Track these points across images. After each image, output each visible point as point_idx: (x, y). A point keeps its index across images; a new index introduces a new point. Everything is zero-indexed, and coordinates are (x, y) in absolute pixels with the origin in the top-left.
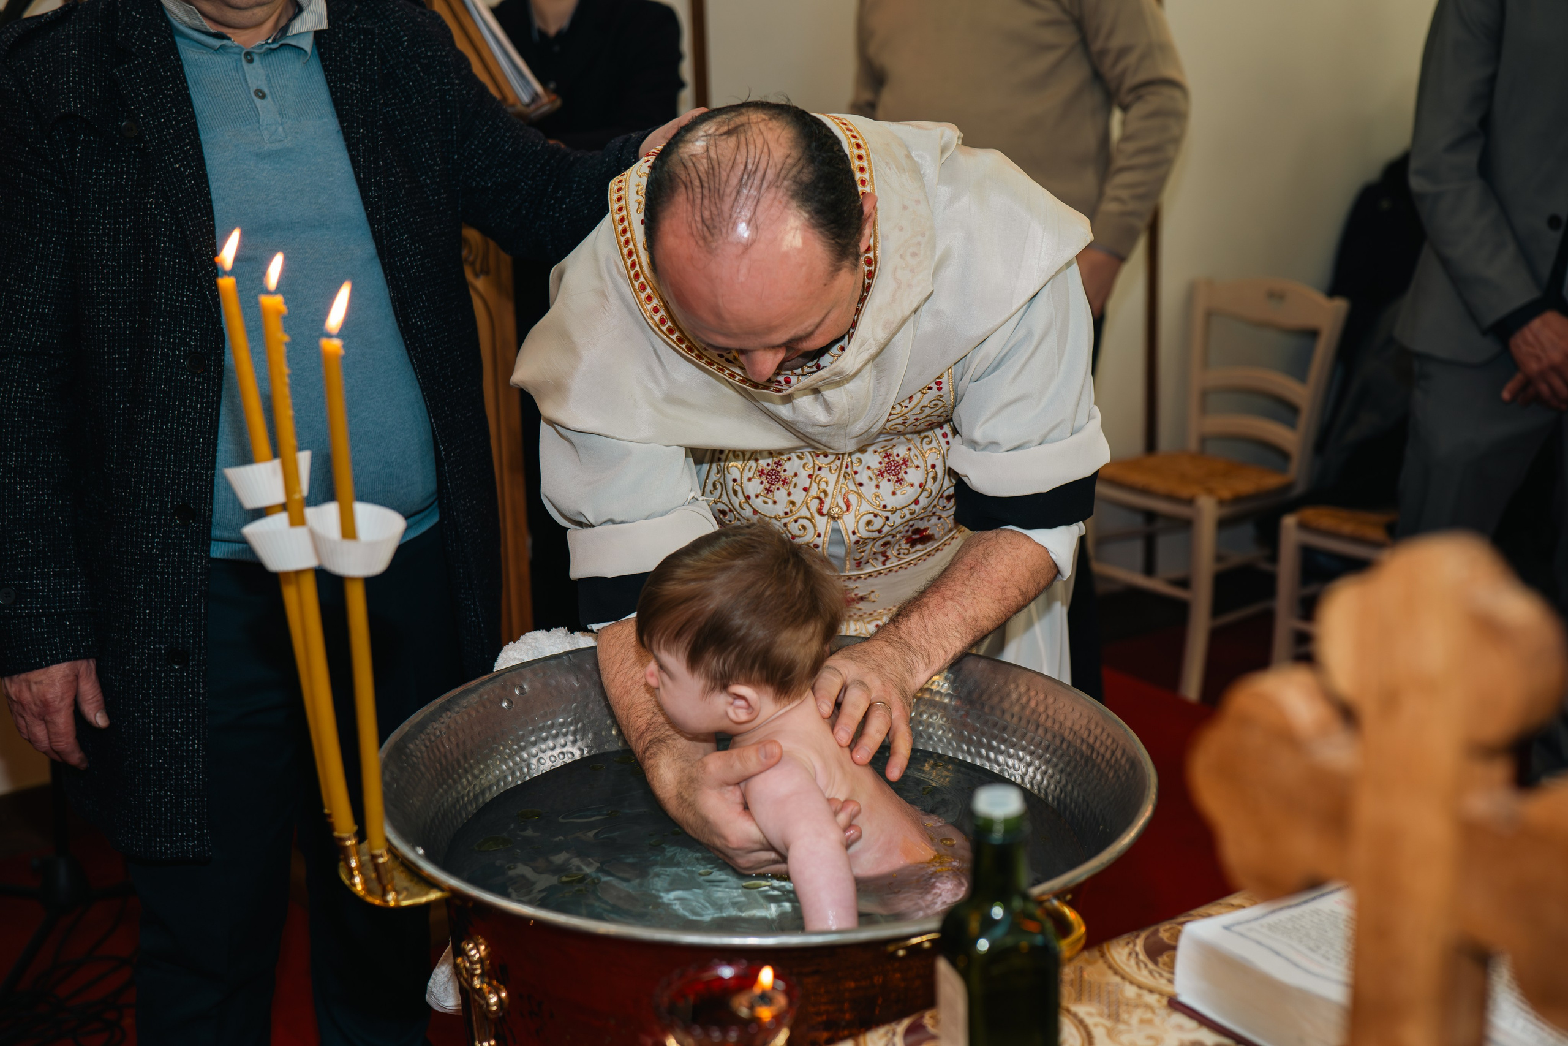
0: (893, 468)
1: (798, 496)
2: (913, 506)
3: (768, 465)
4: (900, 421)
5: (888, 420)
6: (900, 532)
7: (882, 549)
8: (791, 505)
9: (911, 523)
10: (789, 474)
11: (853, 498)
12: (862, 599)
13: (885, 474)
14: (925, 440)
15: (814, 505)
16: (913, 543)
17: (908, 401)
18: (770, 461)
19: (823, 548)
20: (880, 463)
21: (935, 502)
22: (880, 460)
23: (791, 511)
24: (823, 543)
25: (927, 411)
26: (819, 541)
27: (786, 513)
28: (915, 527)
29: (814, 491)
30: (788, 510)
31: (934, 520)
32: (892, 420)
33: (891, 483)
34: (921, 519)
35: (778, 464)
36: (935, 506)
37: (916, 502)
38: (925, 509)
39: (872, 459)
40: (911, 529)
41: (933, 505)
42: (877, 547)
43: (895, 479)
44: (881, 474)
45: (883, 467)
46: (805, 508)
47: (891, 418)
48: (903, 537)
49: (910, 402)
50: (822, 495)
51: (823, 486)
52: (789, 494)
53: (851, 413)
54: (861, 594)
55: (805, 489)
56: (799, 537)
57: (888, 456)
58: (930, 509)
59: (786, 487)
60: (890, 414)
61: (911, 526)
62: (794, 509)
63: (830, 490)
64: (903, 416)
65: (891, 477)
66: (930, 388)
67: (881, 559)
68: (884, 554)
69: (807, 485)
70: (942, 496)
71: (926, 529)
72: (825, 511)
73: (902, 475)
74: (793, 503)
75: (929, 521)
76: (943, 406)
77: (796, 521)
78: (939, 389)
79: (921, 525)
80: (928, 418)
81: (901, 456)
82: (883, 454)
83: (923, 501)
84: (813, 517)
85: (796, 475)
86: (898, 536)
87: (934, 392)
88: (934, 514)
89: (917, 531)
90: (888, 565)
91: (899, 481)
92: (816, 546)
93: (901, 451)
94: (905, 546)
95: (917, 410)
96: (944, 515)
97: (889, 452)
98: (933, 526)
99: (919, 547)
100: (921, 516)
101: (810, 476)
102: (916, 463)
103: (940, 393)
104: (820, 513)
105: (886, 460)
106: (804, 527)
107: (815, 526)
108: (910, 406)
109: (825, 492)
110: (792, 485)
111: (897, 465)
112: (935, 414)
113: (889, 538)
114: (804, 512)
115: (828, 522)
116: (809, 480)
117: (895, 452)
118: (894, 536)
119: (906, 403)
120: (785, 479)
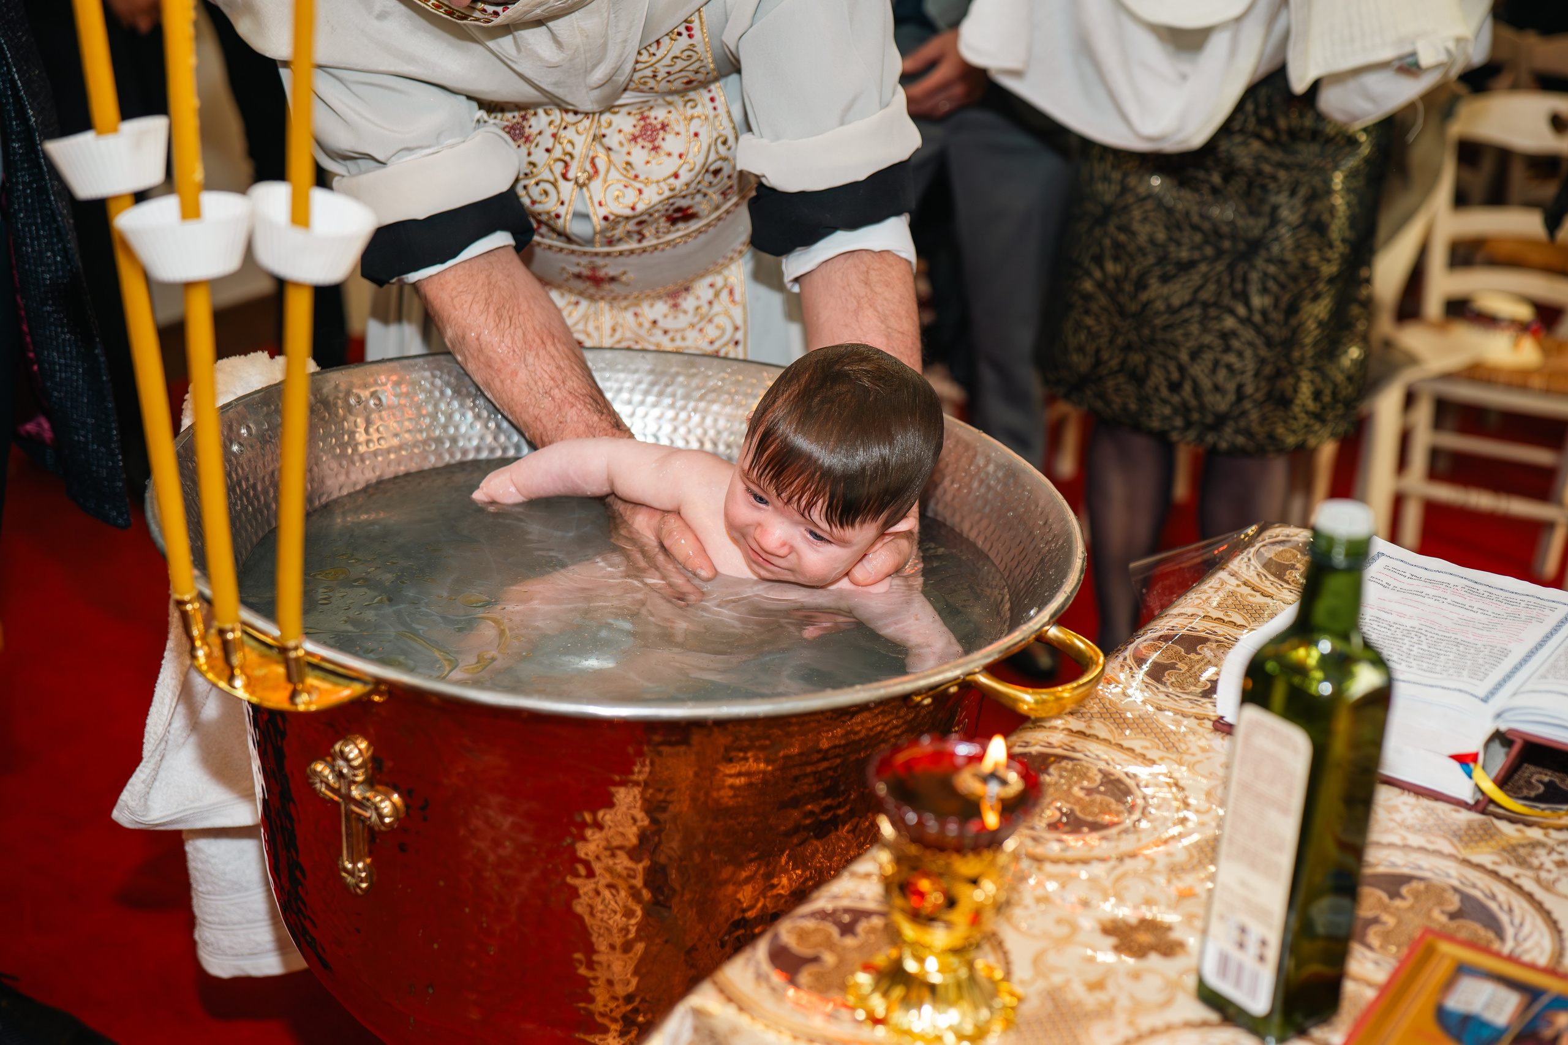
0: (649, 133)
1: (539, 156)
2: (672, 180)
3: (514, 117)
4: (648, 72)
5: (635, 70)
6: (658, 211)
7: (636, 228)
8: (531, 167)
9: (671, 201)
10: (534, 131)
11: (601, 163)
12: (613, 279)
13: (639, 140)
14: (690, 104)
15: (559, 167)
16: (673, 221)
17: (655, 45)
18: (516, 114)
19: (565, 220)
20: (635, 126)
21: (700, 178)
22: (634, 122)
23: (532, 173)
24: (567, 214)
25: (680, 64)
26: (562, 210)
27: (526, 174)
28: (676, 206)
29: (558, 153)
30: (528, 171)
31: (699, 197)
32: (640, 70)
33: (646, 151)
34: (684, 197)
35: (524, 118)
36: (699, 183)
37: (676, 176)
38: (688, 185)
39: (624, 123)
40: (672, 208)
41: (697, 181)
42: (631, 226)
43: (650, 146)
44: (635, 139)
45: (637, 132)
46: (547, 171)
47: (639, 66)
48: (663, 216)
49: (658, 48)
50: (567, 158)
51: (569, 148)
52: (529, 154)
53: (588, 55)
54: (612, 273)
55: (548, 150)
56: (540, 202)
57: (644, 118)
58: (693, 185)
59: (528, 145)
60: (637, 62)
61: (672, 204)
62: (535, 170)
63: (576, 153)
64: (651, 66)
65: (646, 144)
66: (679, 34)
67: (636, 237)
68: (639, 233)
69: (550, 146)
70: (707, 171)
71: (689, 207)
72: (570, 175)
73: (658, 142)
74: (534, 165)
75: (693, 198)
76: (698, 59)
77: (537, 184)
78: (690, 36)
79: (684, 203)
80: (683, 74)
81: (660, 119)
82: (638, 117)
83: (685, 177)
84: (556, 180)
85: (540, 133)
86: (656, 215)
87: (684, 41)
88: (699, 191)
89: (679, 210)
90: (645, 244)
91: (655, 148)
92: (558, 216)
93: (659, 114)
94: (663, 224)
95: (667, 60)
96: (710, 191)
97: (646, 114)
98: (701, 205)
99: (681, 225)
100: (683, 193)
101: (554, 136)
102: (677, 129)
103: (691, 41)
104: (564, 176)
105: (642, 123)
106: (546, 193)
107: (558, 193)
108: (659, 54)
109: (572, 156)
110: (534, 144)
111: (654, 130)
112: (690, 68)
113: (645, 217)
114: (546, 175)
115: (573, 190)
116: (552, 140)
117: (652, 114)
118: (651, 215)
119: (652, 50)
120: (529, 136)
